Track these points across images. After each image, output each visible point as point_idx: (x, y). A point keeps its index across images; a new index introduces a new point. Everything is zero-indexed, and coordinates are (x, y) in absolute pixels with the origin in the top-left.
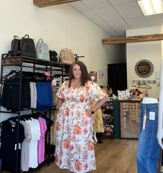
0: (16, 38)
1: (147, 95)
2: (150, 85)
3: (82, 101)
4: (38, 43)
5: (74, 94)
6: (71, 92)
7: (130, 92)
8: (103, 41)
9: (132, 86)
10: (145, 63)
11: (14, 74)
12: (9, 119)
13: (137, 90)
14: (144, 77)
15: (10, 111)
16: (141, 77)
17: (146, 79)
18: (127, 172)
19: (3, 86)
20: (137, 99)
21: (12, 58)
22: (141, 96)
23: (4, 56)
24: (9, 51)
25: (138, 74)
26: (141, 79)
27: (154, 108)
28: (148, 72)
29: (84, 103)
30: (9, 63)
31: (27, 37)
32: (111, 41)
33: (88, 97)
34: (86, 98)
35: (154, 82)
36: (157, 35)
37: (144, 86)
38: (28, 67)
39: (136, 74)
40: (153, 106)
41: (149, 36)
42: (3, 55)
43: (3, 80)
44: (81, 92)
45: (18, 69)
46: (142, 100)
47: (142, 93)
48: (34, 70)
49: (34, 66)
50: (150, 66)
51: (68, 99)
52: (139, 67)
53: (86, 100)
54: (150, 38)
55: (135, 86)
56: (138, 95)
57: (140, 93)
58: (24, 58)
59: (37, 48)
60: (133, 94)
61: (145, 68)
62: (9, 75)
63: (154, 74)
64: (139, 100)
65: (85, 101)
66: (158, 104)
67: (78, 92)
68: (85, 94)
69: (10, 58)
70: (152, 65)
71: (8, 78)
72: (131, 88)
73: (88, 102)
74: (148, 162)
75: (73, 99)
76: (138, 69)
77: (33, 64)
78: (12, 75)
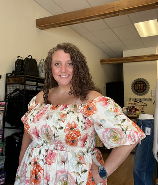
0: (20, 58)
1: (143, 112)
2: (146, 102)
3: (72, 142)
4: (41, 63)
5: (51, 123)
6: (45, 116)
7: (127, 109)
8: (102, 61)
9: (129, 104)
10: (141, 81)
11: (18, 92)
12: (13, 135)
13: (133, 107)
14: (140, 95)
15: (14, 127)
16: (138, 94)
17: (142, 97)
18: (124, 184)
19: (7, 104)
20: (134, 116)
21: (16, 77)
22: (137, 112)
23: (9, 75)
24: (13, 71)
25: (134, 92)
26: (138, 97)
27: (149, 124)
28: (144, 90)
29: (78, 149)
30: (13, 82)
31: (30, 57)
32: (110, 61)
33: (90, 131)
34: (83, 133)
35: (150, 99)
36: (152, 56)
37: (140, 103)
38: (31, 85)
39: (132, 92)
40: (149, 122)
41: (145, 56)
42: (7, 74)
43: (8, 97)
44: (71, 119)
45: (21, 87)
46: (138, 116)
47: (138, 110)
48: (36, 88)
49: (37, 84)
50: (145, 84)
51: (38, 136)
52: (136, 86)
53: (85, 140)
54: (146, 58)
55: (132, 103)
56: (135, 112)
57: (136, 110)
58: (27, 77)
59: (39, 68)
60: (130, 111)
61: (141, 87)
62: (13, 93)
63: (149, 92)
64: (135, 116)
65: (80, 143)
66: (153, 120)
67: (63, 116)
68: (80, 124)
69: (14, 77)
70: (148, 83)
71: (12, 95)
72: (128, 105)
73: (88, 145)
74: (144, 174)
75: (48, 136)
76: (134, 87)
77: (35, 83)
78: (16, 93)
